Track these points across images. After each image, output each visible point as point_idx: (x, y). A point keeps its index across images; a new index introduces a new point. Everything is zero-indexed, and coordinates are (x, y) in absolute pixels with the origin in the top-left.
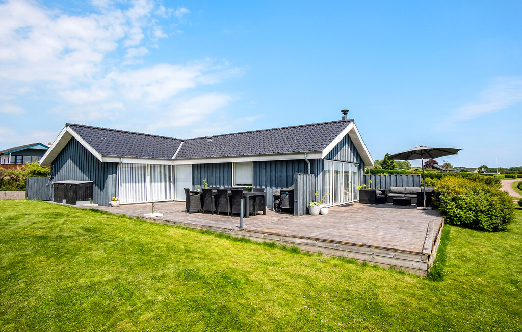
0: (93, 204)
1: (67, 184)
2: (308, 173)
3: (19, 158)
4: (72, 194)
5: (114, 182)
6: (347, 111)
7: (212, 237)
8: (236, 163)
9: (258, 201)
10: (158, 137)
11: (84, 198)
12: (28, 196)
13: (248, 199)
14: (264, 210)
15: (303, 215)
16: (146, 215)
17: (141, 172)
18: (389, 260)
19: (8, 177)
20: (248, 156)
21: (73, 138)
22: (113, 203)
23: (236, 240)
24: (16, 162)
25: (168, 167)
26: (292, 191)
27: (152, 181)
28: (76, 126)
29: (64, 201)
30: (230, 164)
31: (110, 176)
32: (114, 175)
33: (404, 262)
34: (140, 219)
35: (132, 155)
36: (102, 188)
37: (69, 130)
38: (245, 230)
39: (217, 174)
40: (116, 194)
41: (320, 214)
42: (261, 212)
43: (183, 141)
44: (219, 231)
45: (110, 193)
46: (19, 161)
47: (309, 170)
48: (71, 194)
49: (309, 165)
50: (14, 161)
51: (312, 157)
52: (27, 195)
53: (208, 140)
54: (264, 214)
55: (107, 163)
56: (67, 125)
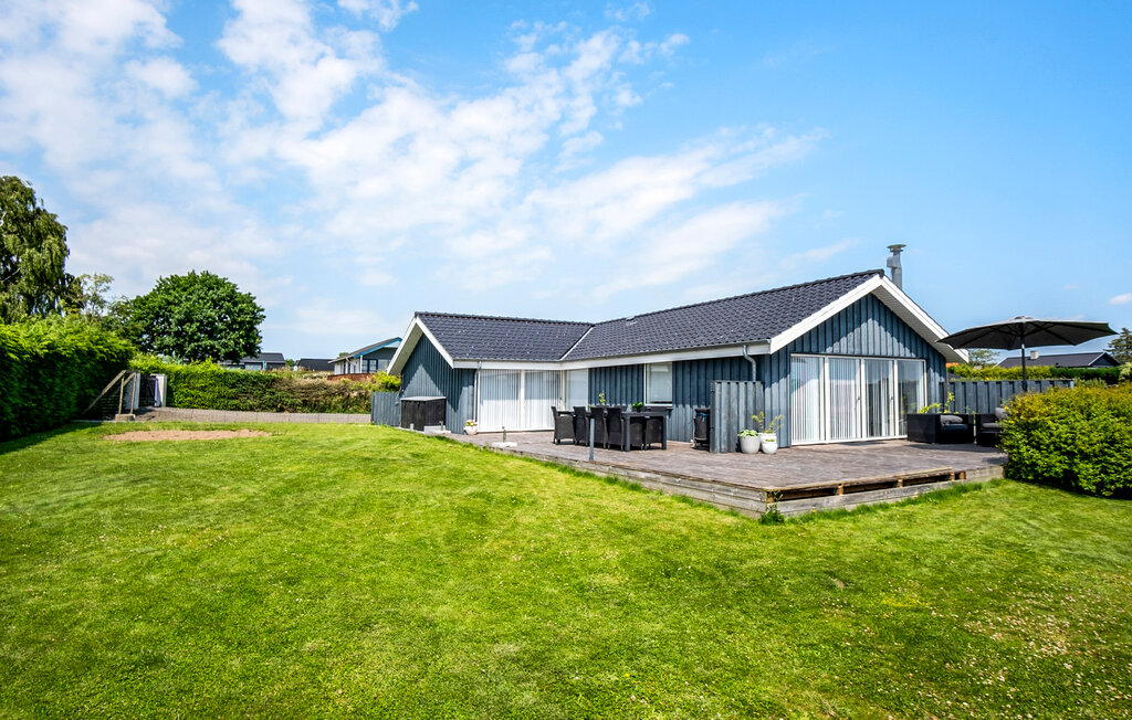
0: (445, 431)
1: (415, 402)
2: (750, 379)
3: (373, 363)
4: (421, 415)
5: (470, 398)
6: (900, 246)
7: (555, 471)
8: (651, 364)
9: (650, 426)
10: (550, 322)
11: (435, 423)
12: (374, 421)
13: (628, 422)
14: (663, 441)
15: (729, 451)
16: (495, 444)
17: (512, 382)
18: (729, 499)
19: (355, 394)
20: (662, 353)
21: (423, 336)
22: (467, 428)
23: (579, 474)
24: (368, 370)
25: (557, 374)
26: (708, 412)
27: (528, 396)
28: (427, 315)
29: (412, 425)
30: (640, 367)
31: (465, 389)
32: (471, 387)
33: (744, 501)
34: (487, 449)
35: (497, 355)
36: (456, 408)
37: (418, 321)
38: (595, 463)
39: (623, 382)
40: (474, 416)
41: (761, 450)
42: (660, 445)
43: (593, 326)
44: (566, 463)
45: (465, 415)
46: (373, 368)
47: (754, 375)
48: (419, 416)
49: (754, 366)
50: (366, 368)
51: (754, 351)
52: (372, 419)
53: (628, 324)
54: (664, 448)
55: (462, 369)
56: (416, 315)
